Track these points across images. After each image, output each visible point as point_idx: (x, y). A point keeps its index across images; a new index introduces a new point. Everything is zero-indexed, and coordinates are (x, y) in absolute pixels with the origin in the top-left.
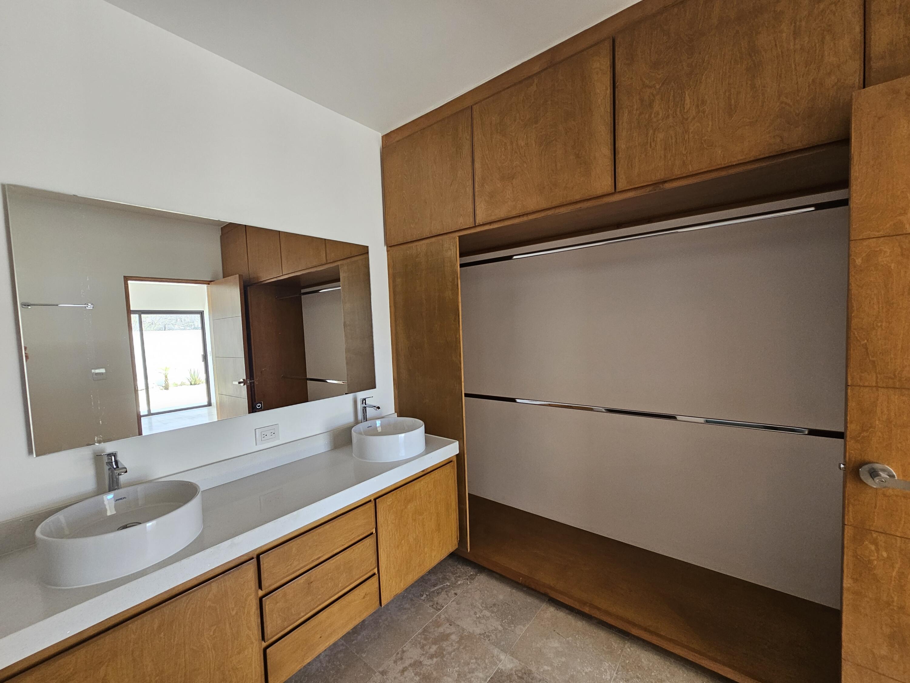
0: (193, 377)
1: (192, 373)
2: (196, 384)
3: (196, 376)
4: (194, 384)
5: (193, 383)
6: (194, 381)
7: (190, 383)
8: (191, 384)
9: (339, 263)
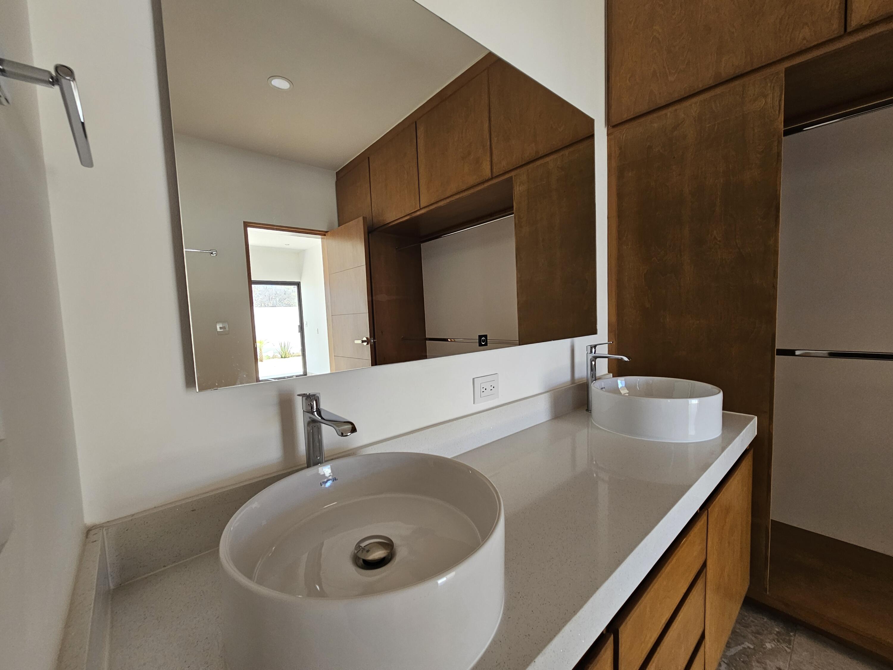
0: (284, 351)
1: (283, 346)
2: (286, 357)
3: (286, 350)
4: (285, 357)
5: (283, 356)
6: (284, 354)
7: (280, 356)
8: (282, 357)
9: (513, 174)
